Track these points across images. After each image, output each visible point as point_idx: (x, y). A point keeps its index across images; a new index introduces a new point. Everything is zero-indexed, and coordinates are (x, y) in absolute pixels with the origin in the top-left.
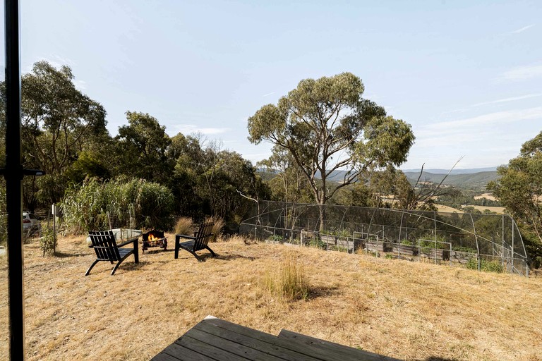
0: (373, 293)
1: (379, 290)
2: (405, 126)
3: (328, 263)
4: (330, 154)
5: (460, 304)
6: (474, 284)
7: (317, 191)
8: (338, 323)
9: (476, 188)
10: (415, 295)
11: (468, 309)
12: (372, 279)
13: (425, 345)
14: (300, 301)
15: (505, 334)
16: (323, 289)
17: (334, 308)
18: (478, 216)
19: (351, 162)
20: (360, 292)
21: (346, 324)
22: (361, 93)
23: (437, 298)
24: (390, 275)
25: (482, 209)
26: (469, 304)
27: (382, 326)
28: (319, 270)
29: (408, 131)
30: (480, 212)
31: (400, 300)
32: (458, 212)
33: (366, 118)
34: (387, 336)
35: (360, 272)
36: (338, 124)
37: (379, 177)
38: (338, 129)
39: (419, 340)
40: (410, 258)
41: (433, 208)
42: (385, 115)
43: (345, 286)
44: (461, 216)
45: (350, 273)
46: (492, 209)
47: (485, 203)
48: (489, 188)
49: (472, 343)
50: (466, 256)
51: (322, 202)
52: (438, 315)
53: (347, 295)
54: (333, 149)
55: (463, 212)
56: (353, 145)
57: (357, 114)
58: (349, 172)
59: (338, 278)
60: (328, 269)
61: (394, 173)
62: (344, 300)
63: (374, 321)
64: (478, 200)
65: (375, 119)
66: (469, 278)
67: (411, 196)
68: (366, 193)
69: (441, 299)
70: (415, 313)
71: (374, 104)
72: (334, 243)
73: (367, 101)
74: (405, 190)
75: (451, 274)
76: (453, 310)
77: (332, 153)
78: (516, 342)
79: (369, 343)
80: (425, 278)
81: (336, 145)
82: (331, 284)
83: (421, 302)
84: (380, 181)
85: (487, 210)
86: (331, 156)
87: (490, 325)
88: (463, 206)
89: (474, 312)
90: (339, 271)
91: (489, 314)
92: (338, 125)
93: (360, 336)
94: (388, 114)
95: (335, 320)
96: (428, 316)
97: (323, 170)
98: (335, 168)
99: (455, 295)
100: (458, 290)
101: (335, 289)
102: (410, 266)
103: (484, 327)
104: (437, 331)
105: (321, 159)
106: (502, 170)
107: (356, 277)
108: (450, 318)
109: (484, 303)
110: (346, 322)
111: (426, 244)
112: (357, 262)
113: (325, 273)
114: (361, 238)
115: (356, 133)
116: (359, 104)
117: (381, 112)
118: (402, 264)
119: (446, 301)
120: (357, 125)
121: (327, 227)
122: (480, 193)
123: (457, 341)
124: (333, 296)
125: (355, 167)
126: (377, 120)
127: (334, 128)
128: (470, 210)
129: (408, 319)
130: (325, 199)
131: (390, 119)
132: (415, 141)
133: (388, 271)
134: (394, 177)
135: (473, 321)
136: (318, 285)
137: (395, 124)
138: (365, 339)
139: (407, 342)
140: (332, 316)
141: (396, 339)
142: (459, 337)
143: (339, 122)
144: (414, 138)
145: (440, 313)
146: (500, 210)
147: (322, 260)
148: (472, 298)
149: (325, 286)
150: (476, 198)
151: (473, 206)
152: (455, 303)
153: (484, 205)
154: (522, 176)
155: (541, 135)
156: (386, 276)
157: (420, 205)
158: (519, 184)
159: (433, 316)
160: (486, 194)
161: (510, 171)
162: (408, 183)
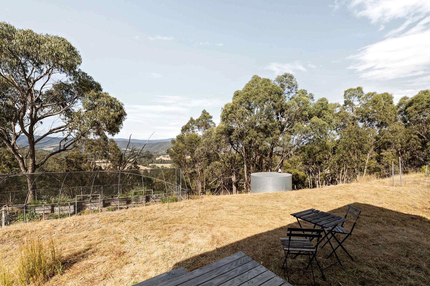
0: (124, 239)
1: (127, 235)
2: (119, 104)
3: (67, 230)
4: (40, 119)
5: (177, 224)
6: (178, 210)
7: (22, 159)
8: (105, 276)
9: (157, 152)
10: (152, 229)
11: (181, 225)
12: (118, 229)
13: (170, 256)
14: (54, 278)
15: (200, 231)
16: (76, 255)
17: (95, 266)
18: (158, 170)
19: (68, 129)
20: (112, 242)
21: (113, 273)
22: (79, 64)
23: (165, 225)
24: (129, 221)
25: (159, 165)
26: (181, 222)
27: (140, 259)
28: (62, 240)
29: (121, 108)
30: (159, 168)
31: (145, 236)
32: (147, 168)
33: (84, 89)
34: (147, 264)
35: (104, 227)
36: (49, 87)
37: (93, 144)
38: (49, 93)
39: (166, 255)
40: (126, 206)
41: (137, 167)
42: (101, 90)
43: (97, 244)
44: (149, 172)
45: (97, 231)
46: (165, 165)
47: (162, 162)
48: (168, 153)
49: (190, 242)
50: (159, 196)
51: (30, 171)
52: (169, 236)
53: (102, 250)
54: (42, 114)
55: (150, 169)
56: (69, 113)
57: (73, 82)
58: (66, 139)
59: (86, 239)
60: (71, 236)
61: (107, 141)
62: (102, 255)
63: (133, 259)
65: (93, 92)
66: (175, 207)
67: (121, 160)
68: (81, 159)
69: (167, 225)
70: (157, 240)
71: (91, 78)
72: (49, 212)
73: (84, 73)
74: (116, 155)
75: (165, 208)
76: (174, 229)
77: (43, 117)
78: (205, 232)
79: (137, 276)
80: (152, 215)
81: (46, 110)
82: (82, 247)
83: (157, 231)
84: (94, 147)
85: (162, 166)
86: (42, 120)
87: (193, 229)
88: (150, 165)
89: (184, 225)
90: (84, 234)
91: (191, 223)
92: (49, 89)
93: (128, 275)
94: (104, 91)
95: (101, 275)
97: (30, 135)
98: (48, 134)
99: (173, 219)
100: (173, 216)
101: (88, 249)
102: (141, 211)
103: (191, 231)
104: (172, 245)
105: (27, 122)
106: (173, 142)
107: (104, 233)
108: (175, 234)
109: (187, 219)
110: (112, 271)
111: (135, 194)
112: (97, 220)
113: (71, 240)
114: (81, 200)
115: (72, 101)
116: (75, 74)
117: (98, 88)
118: (135, 211)
119: (171, 225)
120: (72, 94)
121: (38, 197)
122: (159, 156)
123: (184, 245)
124: (89, 257)
125: (72, 134)
126: (95, 94)
127: (44, 91)
128: (154, 167)
129: (154, 246)
130: (35, 167)
131: (106, 96)
132: (127, 117)
133: (126, 219)
134: (106, 144)
135: (186, 231)
136: (69, 253)
137: (111, 100)
138: (133, 275)
139: (160, 260)
140: (98, 274)
141: (153, 263)
142: (183, 242)
143: (51, 86)
144: (126, 114)
145: (169, 233)
146: (169, 166)
147: (59, 229)
148: (181, 218)
149: (77, 251)
150: (157, 159)
151: (155, 164)
152: (175, 224)
153: (161, 163)
154: (181, 145)
155: (189, 123)
156: (127, 223)
157: (129, 166)
158: (180, 150)
159: (167, 237)
160: (162, 156)
161: (177, 142)
162: (118, 150)
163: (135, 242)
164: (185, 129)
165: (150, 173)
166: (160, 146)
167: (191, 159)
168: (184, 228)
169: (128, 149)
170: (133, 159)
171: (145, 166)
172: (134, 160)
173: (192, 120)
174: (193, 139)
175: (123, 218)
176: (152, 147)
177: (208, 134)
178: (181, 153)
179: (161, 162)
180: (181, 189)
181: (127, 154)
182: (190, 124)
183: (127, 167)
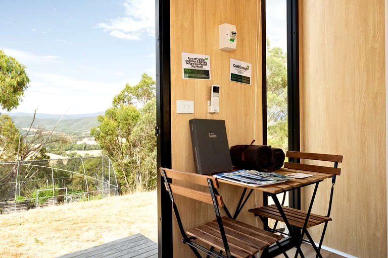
0: (21, 242)
1: (26, 237)
5: (89, 223)
9: (78, 133)
10: (58, 229)
11: (95, 224)
12: (14, 232)
18: (80, 160)
20: (7, 246)
23: (75, 225)
24: (29, 223)
25: (82, 153)
26: (95, 221)
29: (22, 72)
30: (81, 157)
31: (48, 237)
32: (63, 158)
41: (46, 155)
44: (65, 163)
47: (87, 147)
48: (92, 134)
50: (77, 197)
52: (78, 235)
55: (67, 158)
64: (80, 145)
69: (78, 225)
74: (12, 139)
76: (87, 228)
80: (61, 216)
83: (64, 232)
85: (87, 154)
88: (68, 152)
89: (99, 224)
96: (72, 238)
99: (86, 218)
103: (106, 230)
106: (101, 119)
108: (86, 233)
119: (82, 225)
122: (81, 138)
128: (73, 155)
135: (100, 229)
137: (8, 61)
146: (96, 153)
150: (79, 143)
151: (75, 151)
152: (87, 224)
153: (85, 150)
154: (112, 123)
155: (124, 92)
156: (27, 225)
157: (32, 155)
158: (112, 130)
159: (76, 237)
160: (86, 139)
161: (106, 119)
162: (16, 130)
163: (35, 243)
164: (119, 100)
165: (68, 164)
166: (84, 124)
167: (127, 143)
168: (98, 227)
169: (32, 129)
170: (40, 144)
171: (59, 154)
172: (40, 146)
173: (128, 88)
174: (129, 114)
175: (21, 221)
176: (71, 125)
177: (149, 107)
178: (111, 134)
179: (85, 147)
180: (109, 186)
181: (30, 137)
182: (126, 93)
183: (30, 156)
